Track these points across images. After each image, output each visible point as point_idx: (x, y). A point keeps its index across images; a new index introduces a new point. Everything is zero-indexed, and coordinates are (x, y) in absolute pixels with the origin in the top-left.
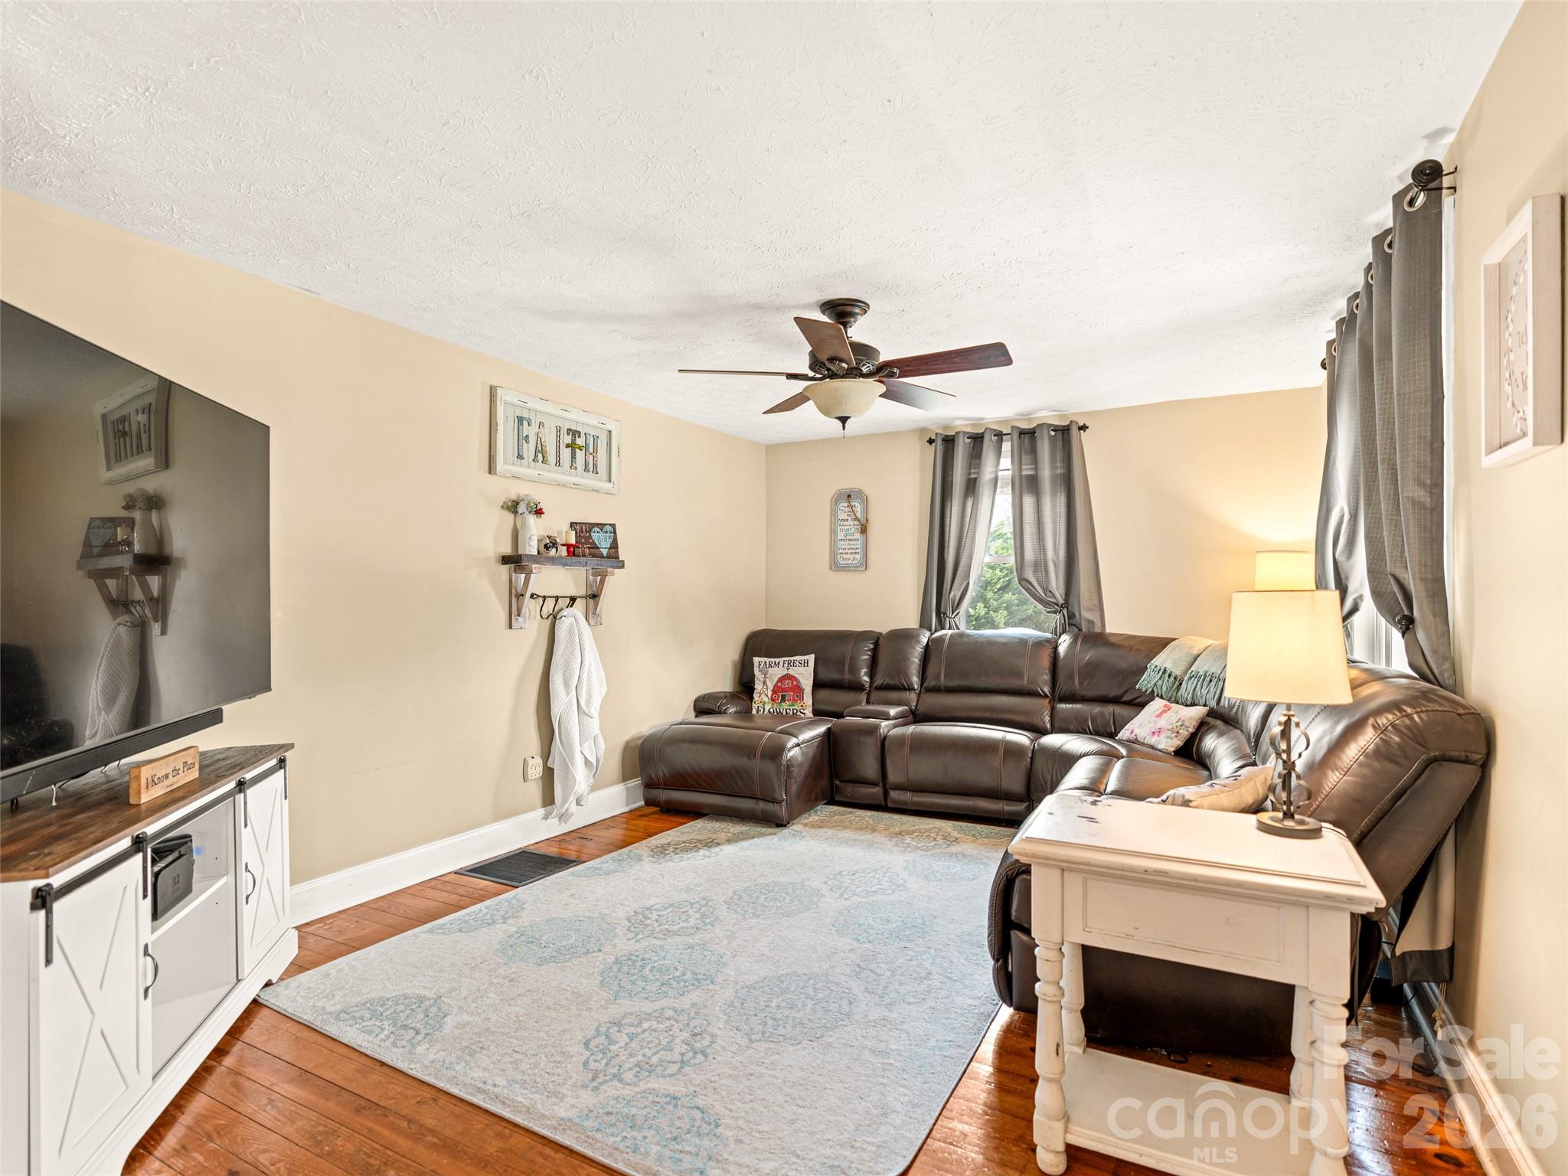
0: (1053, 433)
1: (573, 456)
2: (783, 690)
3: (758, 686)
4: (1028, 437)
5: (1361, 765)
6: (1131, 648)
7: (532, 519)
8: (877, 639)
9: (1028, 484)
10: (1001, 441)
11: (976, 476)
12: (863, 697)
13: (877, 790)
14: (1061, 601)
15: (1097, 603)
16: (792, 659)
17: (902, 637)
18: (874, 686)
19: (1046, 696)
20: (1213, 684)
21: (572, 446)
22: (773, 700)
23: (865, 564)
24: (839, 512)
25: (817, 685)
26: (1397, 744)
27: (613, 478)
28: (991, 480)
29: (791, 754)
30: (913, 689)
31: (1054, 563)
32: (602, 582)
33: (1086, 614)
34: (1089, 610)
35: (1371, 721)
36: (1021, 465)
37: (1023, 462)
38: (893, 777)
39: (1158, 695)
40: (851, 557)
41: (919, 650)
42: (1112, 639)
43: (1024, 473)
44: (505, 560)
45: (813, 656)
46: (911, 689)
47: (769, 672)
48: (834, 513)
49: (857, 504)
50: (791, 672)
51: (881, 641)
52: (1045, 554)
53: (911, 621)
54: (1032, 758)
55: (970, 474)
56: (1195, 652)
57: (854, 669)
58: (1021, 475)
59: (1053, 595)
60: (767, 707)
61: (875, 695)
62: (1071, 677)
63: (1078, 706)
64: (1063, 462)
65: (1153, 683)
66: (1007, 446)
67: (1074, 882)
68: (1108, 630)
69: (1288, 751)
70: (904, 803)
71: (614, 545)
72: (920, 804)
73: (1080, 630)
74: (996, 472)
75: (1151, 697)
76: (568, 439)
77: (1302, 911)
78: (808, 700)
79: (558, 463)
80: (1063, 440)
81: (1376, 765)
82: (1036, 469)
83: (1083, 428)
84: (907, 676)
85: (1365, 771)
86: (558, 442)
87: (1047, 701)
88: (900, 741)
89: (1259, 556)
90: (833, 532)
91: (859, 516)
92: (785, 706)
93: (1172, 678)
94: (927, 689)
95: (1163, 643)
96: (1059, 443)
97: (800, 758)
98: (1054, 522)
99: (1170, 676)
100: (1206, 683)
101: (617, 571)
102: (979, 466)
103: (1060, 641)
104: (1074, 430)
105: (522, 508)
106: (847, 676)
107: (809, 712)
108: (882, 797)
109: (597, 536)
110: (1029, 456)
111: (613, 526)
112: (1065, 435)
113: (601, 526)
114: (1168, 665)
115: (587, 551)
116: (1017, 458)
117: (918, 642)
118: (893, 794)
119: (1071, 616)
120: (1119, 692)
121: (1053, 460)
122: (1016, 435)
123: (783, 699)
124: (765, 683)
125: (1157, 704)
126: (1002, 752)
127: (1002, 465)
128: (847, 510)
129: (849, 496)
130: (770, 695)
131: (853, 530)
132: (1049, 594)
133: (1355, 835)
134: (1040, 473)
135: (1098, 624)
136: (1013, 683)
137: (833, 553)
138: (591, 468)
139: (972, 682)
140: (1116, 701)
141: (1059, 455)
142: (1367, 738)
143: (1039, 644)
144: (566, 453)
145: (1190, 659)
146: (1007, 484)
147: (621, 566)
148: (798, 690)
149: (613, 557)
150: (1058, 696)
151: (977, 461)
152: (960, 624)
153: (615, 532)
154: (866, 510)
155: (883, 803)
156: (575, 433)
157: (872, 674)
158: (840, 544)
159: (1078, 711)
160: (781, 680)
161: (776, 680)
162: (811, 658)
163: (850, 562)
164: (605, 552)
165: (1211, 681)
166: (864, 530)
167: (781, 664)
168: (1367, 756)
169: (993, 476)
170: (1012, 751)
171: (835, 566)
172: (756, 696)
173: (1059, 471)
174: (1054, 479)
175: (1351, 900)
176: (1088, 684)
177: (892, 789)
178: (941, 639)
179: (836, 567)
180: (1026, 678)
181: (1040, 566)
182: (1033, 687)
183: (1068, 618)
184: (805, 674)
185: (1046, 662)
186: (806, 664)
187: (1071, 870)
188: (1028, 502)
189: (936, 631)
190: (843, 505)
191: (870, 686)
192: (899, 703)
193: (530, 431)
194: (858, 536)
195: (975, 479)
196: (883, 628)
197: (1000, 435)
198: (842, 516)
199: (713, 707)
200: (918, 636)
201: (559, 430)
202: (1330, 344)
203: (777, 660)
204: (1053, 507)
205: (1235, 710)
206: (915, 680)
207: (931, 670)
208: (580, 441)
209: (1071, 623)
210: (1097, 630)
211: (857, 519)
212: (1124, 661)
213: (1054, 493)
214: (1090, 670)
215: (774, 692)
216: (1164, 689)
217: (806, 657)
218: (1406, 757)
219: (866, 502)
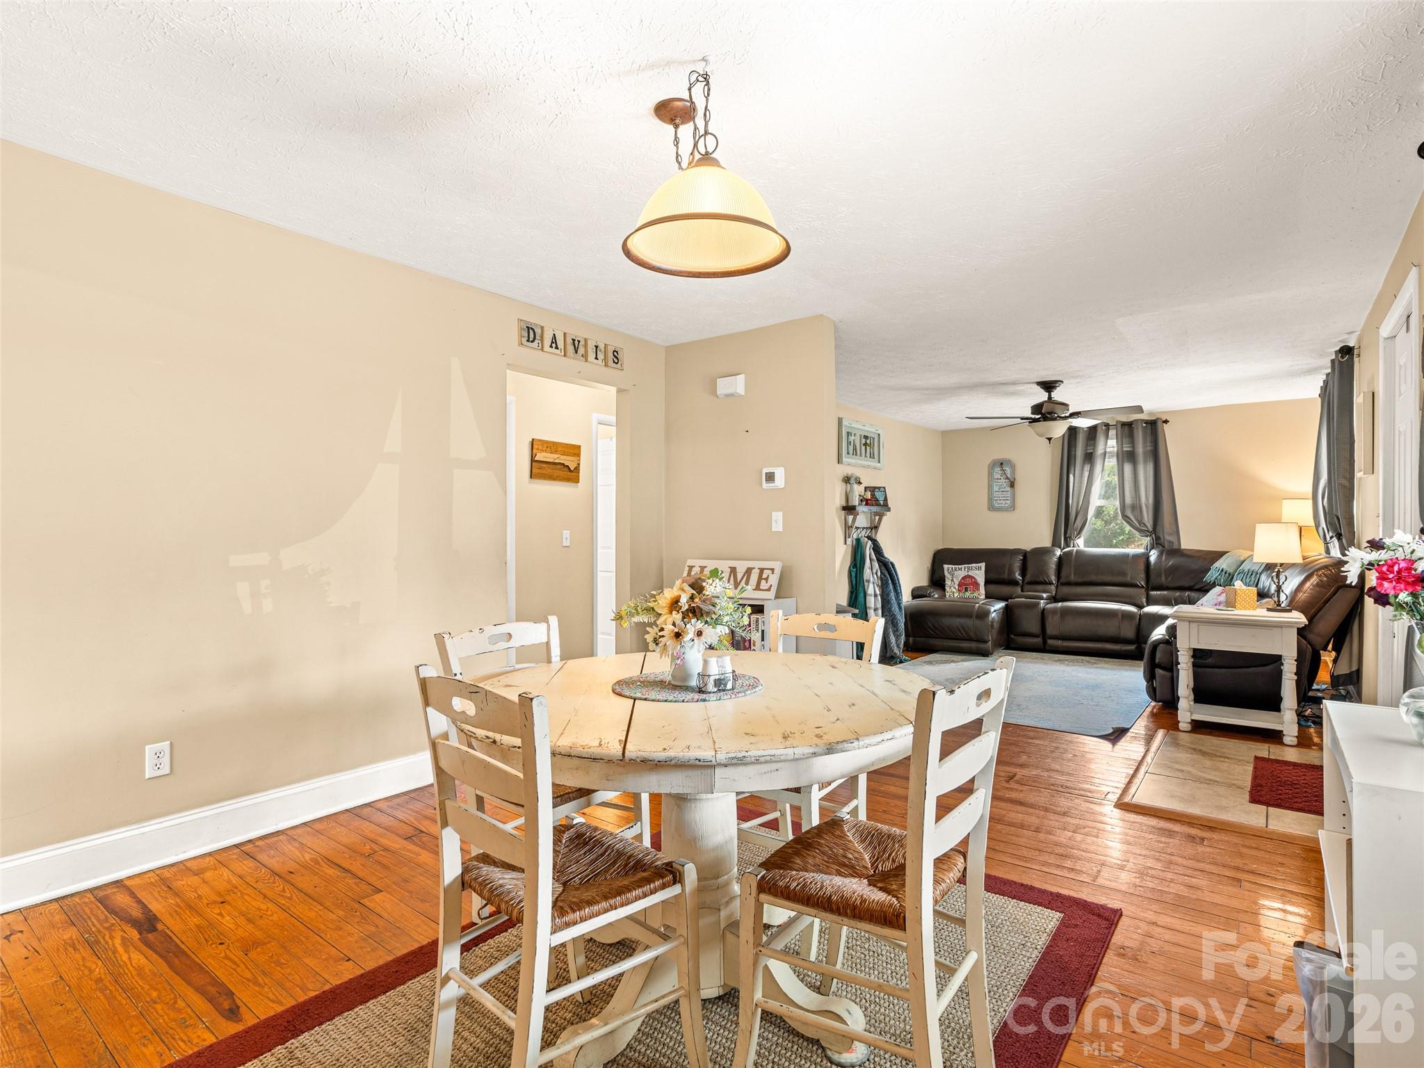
0: (1144, 425)
1: (866, 448)
2: (966, 585)
3: (948, 582)
4: (1127, 429)
5: (1311, 589)
6: (1199, 558)
7: (856, 486)
8: (1025, 554)
9: (1128, 457)
10: (1108, 430)
11: (1092, 451)
12: (1019, 589)
13: (1039, 640)
14: (1151, 529)
15: (1175, 530)
16: (970, 565)
17: (1041, 553)
18: (1026, 582)
19: (1143, 587)
20: (1253, 576)
21: (865, 444)
22: (959, 590)
23: (1013, 507)
24: (995, 473)
25: (987, 582)
26: (1327, 581)
27: (881, 461)
28: (1102, 454)
29: (993, 615)
30: (1053, 584)
31: (1146, 505)
32: (880, 520)
33: (1168, 538)
34: (1170, 534)
35: (1316, 573)
36: (1122, 444)
37: (1124, 442)
38: (1050, 630)
39: (1218, 585)
40: (1004, 502)
41: (1055, 559)
42: (1185, 552)
43: (1125, 449)
44: (844, 508)
45: (984, 564)
46: (1051, 583)
47: (954, 574)
48: (990, 474)
49: (1008, 469)
50: (970, 573)
51: (1028, 555)
52: (1140, 500)
53: (1046, 542)
54: (1139, 619)
55: (1087, 450)
56: (1242, 559)
57: (1011, 572)
58: (1123, 451)
59: (1146, 526)
60: (956, 596)
61: (1026, 587)
62: (1159, 575)
63: (1165, 592)
64: (1151, 442)
65: (1214, 577)
66: (1112, 433)
67: (1194, 626)
68: (1183, 547)
69: (1279, 582)
70: (1057, 647)
71: (886, 499)
72: (1067, 647)
73: (1163, 547)
74: (1105, 449)
75: (1213, 585)
76: (863, 441)
77: (1280, 629)
78: (982, 590)
79: (861, 455)
80: (1151, 429)
81: (1317, 589)
82: (1133, 447)
83: (1166, 422)
84: (1048, 577)
85: (1312, 592)
86: (860, 443)
87: (1143, 590)
88: (1054, 611)
89: (1285, 502)
90: (990, 487)
91: (1009, 476)
92: (968, 594)
93: (1227, 574)
94: (1061, 582)
95: (1221, 554)
96: (1149, 431)
97: (997, 618)
98: (1146, 480)
99: (1226, 573)
100: (1249, 576)
101: (888, 513)
102: (1095, 446)
103: (1150, 554)
104: (1160, 423)
105: (852, 481)
106: (1006, 576)
107: (983, 597)
108: (1042, 644)
109: (877, 494)
110: (1127, 439)
111: (884, 488)
112: (1154, 427)
113: (879, 488)
114: (1224, 566)
115: (874, 502)
116: (1119, 439)
117: (1055, 555)
118: (1050, 642)
119: (1158, 538)
120: (1192, 584)
121: (1145, 442)
122: (1119, 426)
123: (966, 590)
124: (952, 580)
125: (1218, 589)
126: (1120, 616)
127: (1110, 444)
128: (1000, 472)
129: (1002, 464)
130: (957, 588)
131: (1005, 485)
132: (1142, 525)
133: (1309, 616)
134: (1136, 450)
135: (1176, 543)
136: (1120, 579)
137: (990, 499)
138: (872, 456)
139: (1093, 578)
140: (1190, 589)
141: (1149, 439)
142: (1314, 580)
143: (1136, 557)
144: (863, 448)
145: (1239, 564)
146: (1113, 456)
147: (889, 510)
148: (976, 585)
149: (886, 506)
150: (1151, 585)
151: (1092, 442)
152: (1080, 544)
153: (885, 492)
154: (1013, 472)
155: (1042, 647)
156: (866, 437)
157: (1023, 574)
158: (995, 494)
159: (1164, 595)
160: (963, 578)
161: (960, 578)
162: (983, 565)
163: (1003, 505)
164: (882, 503)
165: (1252, 574)
166: (1012, 485)
167: (963, 569)
168: (1313, 586)
169: (1103, 451)
170: (1127, 616)
171: (991, 508)
172: (947, 589)
173: (1149, 448)
174: (1145, 453)
175: (1296, 623)
176: (1172, 579)
177: (1050, 639)
178: (1070, 553)
179: (993, 508)
180: (1129, 576)
181: (1136, 507)
182: (1134, 582)
183: (1156, 540)
184: (980, 576)
185: (1142, 567)
186: (980, 568)
187: (1193, 622)
188: (1128, 468)
189: (1064, 549)
190: (998, 469)
191: (1023, 581)
192: (1045, 592)
193: (852, 438)
194: (1008, 489)
195: (1092, 453)
196: (1028, 546)
197: (1107, 425)
198: (997, 476)
199: (925, 594)
200: (1054, 551)
201: (861, 436)
202: (1328, 375)
203: (960, 566)
204: (1145, 472)
205: (1266, 589)
206: (1053, 578)
207: (1063, 573)
208: (868, 442)
209: (1157, 543)
210: (1175, 547)
211: (1007, 478)
212: (1195, 565)
213: (1145, 462)
214: (1172, 571)
215: (959, 585)
216: (1222, 581)
217: (980, 565)
218: (1329, 585)
219: (1013, 467)
